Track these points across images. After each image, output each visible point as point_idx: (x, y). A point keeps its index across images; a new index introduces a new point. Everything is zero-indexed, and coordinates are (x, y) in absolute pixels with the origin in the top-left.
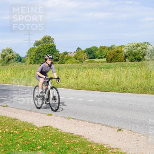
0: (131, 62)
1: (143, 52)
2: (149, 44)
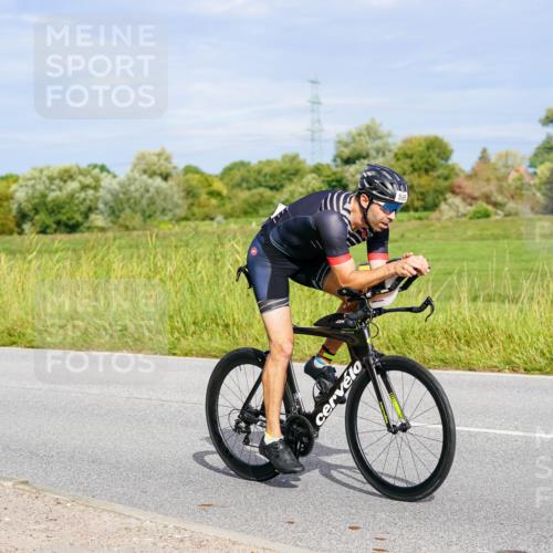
0: (41, 236)
1: (85, 200)
2: (109, 172)
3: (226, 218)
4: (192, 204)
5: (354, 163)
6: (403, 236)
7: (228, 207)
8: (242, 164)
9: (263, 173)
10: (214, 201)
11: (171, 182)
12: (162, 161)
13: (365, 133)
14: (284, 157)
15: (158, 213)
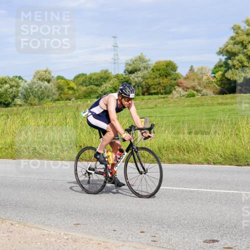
1: (12, 92)
2: (23, 80)
3: (76, 99)
4: (61, 93)
5: (134, 73)
6: (156, 106)
7: (77, 94)
8: (83, 75)
9: (93, 78)
10: (71, 92)
11: (51, 84)
12: (47, 74)
13: (139, 60)
14: (102, 71)
15: (46, 97)
